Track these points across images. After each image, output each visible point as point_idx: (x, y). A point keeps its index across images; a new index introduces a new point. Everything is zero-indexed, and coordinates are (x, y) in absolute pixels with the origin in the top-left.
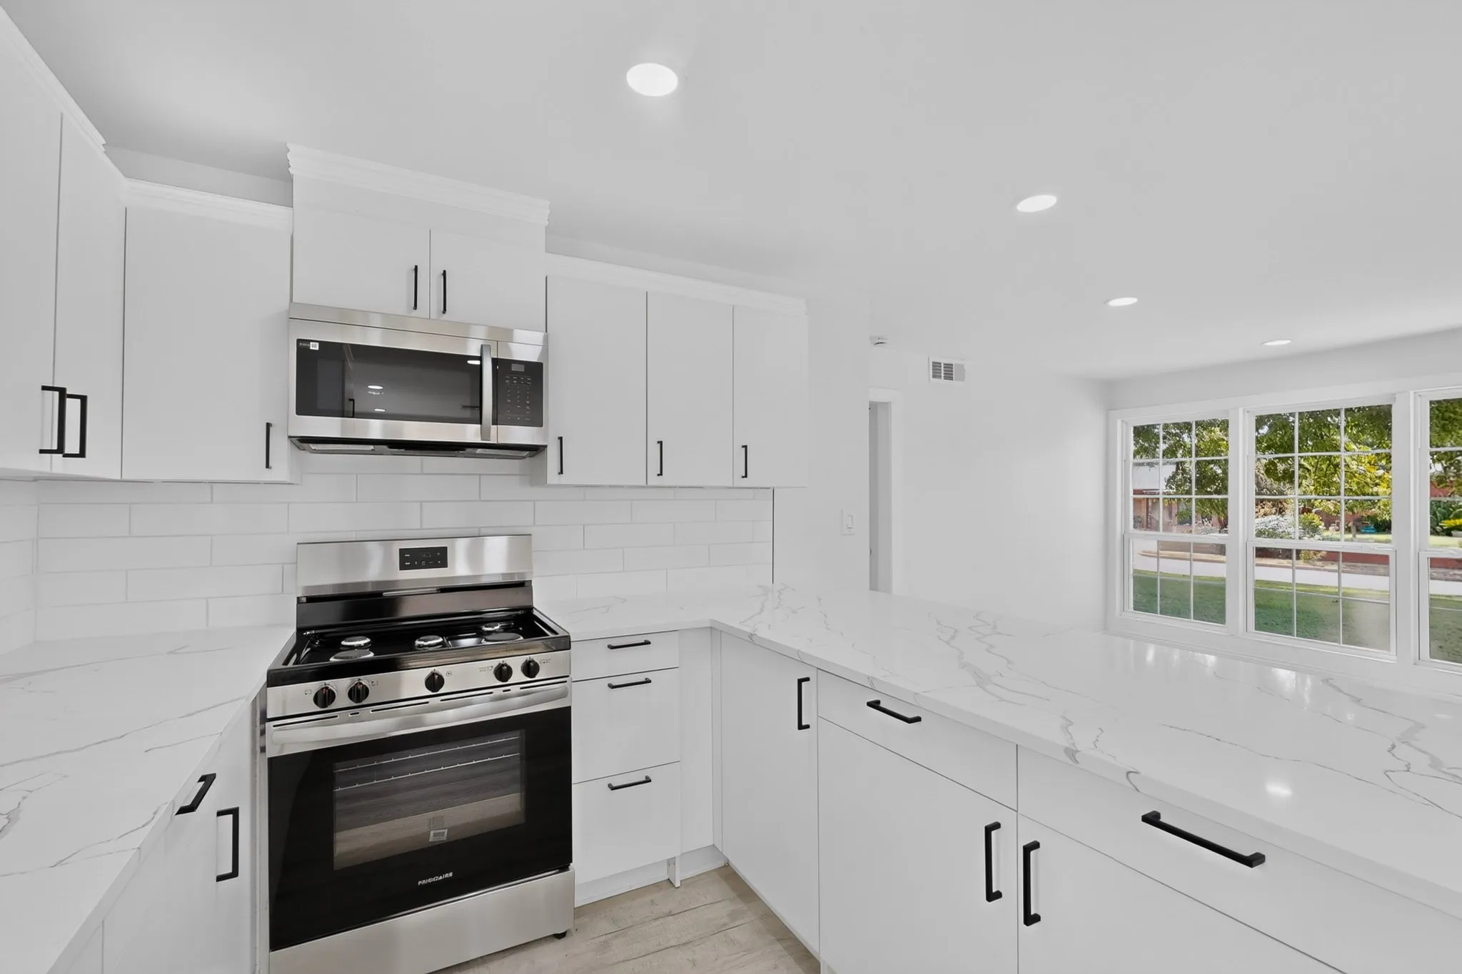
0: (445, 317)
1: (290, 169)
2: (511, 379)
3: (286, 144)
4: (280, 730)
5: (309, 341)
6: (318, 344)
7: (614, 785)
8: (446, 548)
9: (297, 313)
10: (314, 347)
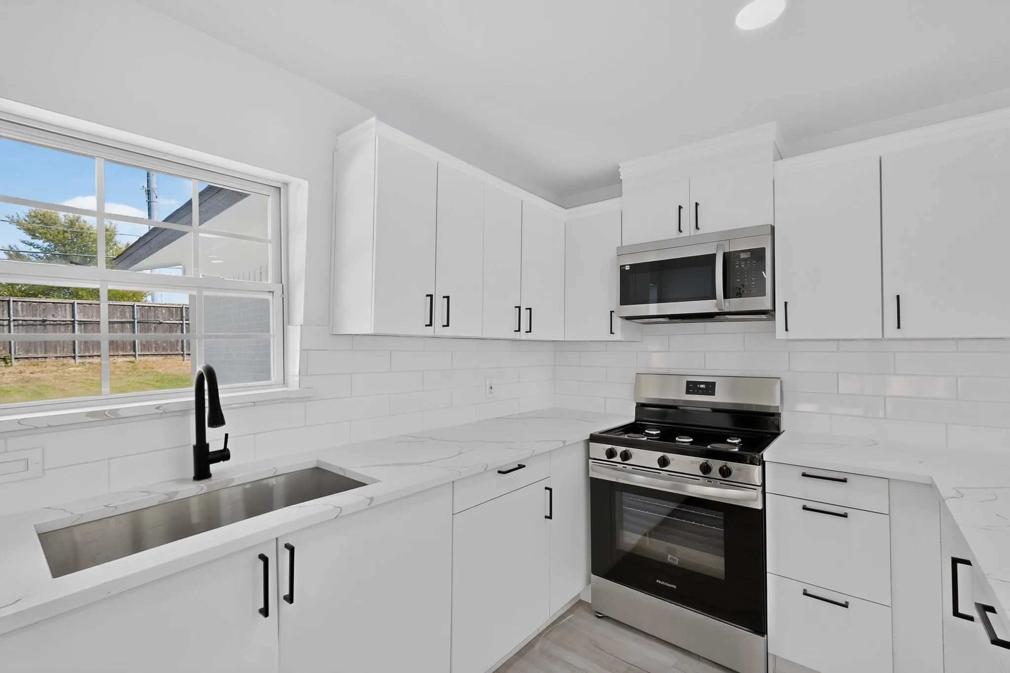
0: (699, 232)
1: (620, 177)
2: (740, 265)
3: (618, 165)
4: (598, 465)
5: (625, 266)
6: (629, 266)
7: (808, 592)
8: (715, 382)
9: (621, 252)
10: (627, 268)
